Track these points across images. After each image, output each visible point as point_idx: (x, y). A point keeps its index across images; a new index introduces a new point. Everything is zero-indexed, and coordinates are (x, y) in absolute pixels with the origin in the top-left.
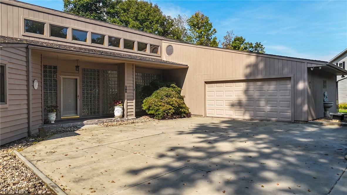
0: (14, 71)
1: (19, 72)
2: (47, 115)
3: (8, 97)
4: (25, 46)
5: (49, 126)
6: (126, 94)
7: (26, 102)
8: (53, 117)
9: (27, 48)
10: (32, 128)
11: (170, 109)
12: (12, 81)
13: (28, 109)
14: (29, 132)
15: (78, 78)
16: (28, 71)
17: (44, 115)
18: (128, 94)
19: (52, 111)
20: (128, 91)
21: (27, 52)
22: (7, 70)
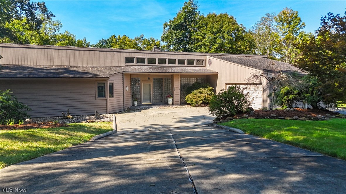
0: (117, 84)
1: (119, 84)
2: (133, 102)
3: (114, 95)
4: (122, 73)
5: (133, 107)
6: (174, 91)
7: (123, 96)
8: (136, 103)
9: (123, 73)
10: (125, 108)
11: (199, 101)
12: (116, 88)
13: (124, 99)
14: (124, 109)
15: (151, 83)
16: (123, 83)
17: (132, 102)
18: (176, 92)
19: (135, 100)
20: (175, 90)
21: (123, 76)
22: (114, 84)
